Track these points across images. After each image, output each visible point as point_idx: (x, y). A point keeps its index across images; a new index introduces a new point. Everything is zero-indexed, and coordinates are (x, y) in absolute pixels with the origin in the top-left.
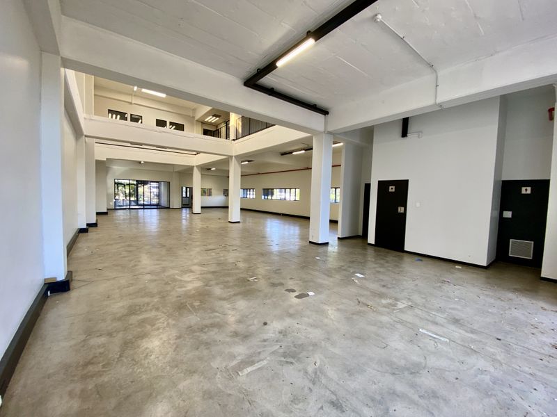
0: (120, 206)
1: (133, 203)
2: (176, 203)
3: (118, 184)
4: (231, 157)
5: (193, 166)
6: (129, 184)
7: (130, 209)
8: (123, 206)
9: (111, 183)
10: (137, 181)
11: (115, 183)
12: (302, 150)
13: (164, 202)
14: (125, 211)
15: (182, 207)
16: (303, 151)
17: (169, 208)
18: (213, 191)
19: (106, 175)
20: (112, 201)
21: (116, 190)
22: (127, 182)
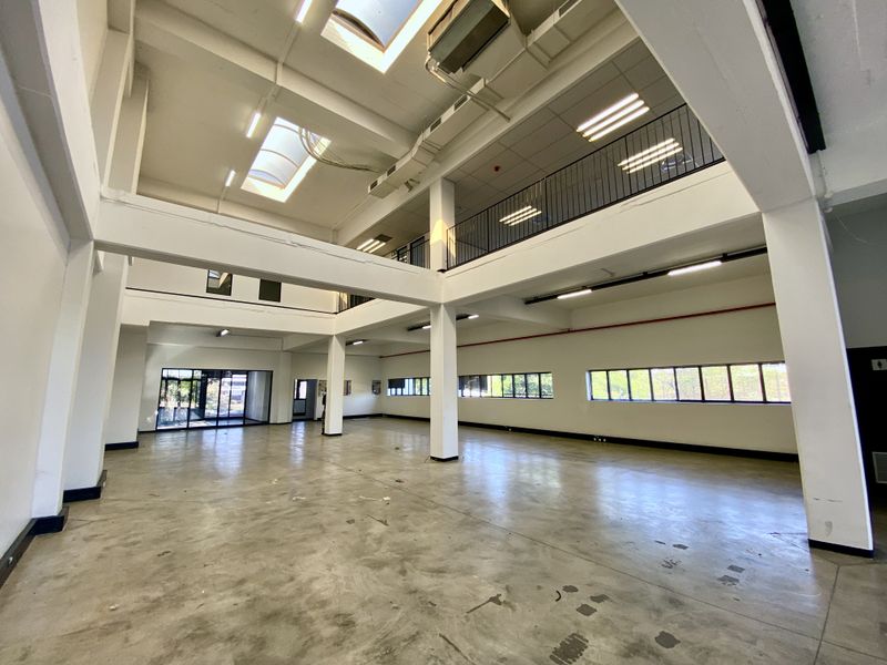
0: (166, 423)
1: (193, 416)
2: (282, 412)
3: (167, 380)
4: (436, 306)
5: (331, 336)
6: (191, 380)
7: (188, 429)
8: (174, 422)
9: (153, 377)
10: (204, 371)
11: (163, 378)
12: (584, 288)
13: (256, 412)
14: (176, 435)
15: (294, 421)
16: (589, 291)
17: (266, 423)
18: (353, 386)
19: (147, 359)
20: (152, 413)
21: (163, 391)
22: (188, 374)
